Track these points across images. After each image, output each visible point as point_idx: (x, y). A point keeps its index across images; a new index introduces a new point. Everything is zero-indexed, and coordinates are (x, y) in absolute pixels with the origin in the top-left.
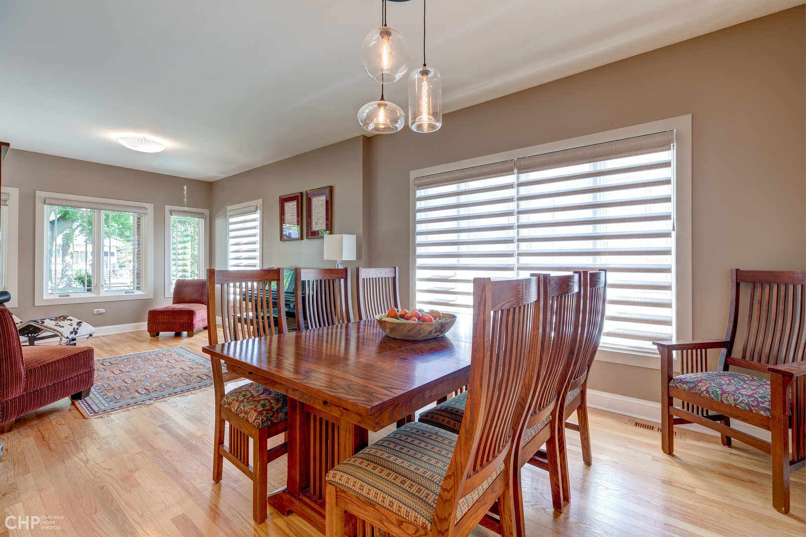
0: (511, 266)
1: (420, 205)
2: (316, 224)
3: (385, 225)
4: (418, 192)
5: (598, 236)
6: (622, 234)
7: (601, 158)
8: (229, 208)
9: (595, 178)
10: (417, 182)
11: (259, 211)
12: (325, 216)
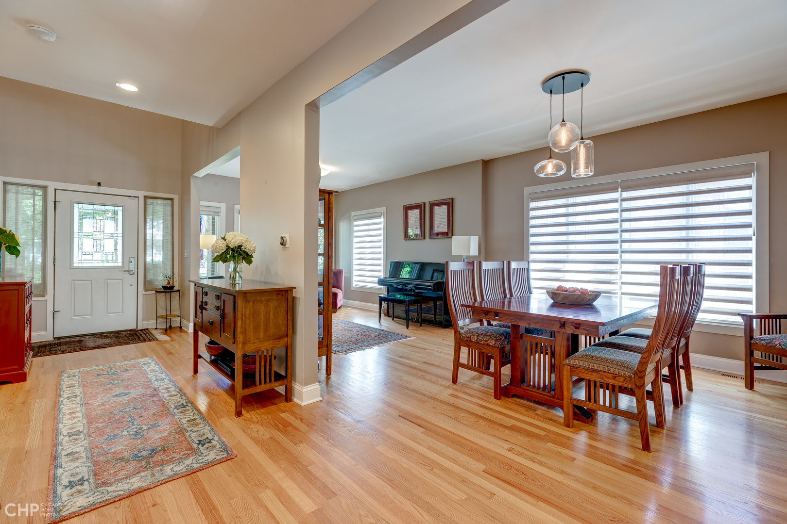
0: (616, 261)
1: (533, 213)
2: (438, 227)
3: (501, 227)
4: (531, 204)
5: (691, 239)
6: (712, 237)
7: (694, 182)
8: (353, 214)
9: (688, 196)
10: (531, 196)
11: (383, 217)
12: (446, 221)
